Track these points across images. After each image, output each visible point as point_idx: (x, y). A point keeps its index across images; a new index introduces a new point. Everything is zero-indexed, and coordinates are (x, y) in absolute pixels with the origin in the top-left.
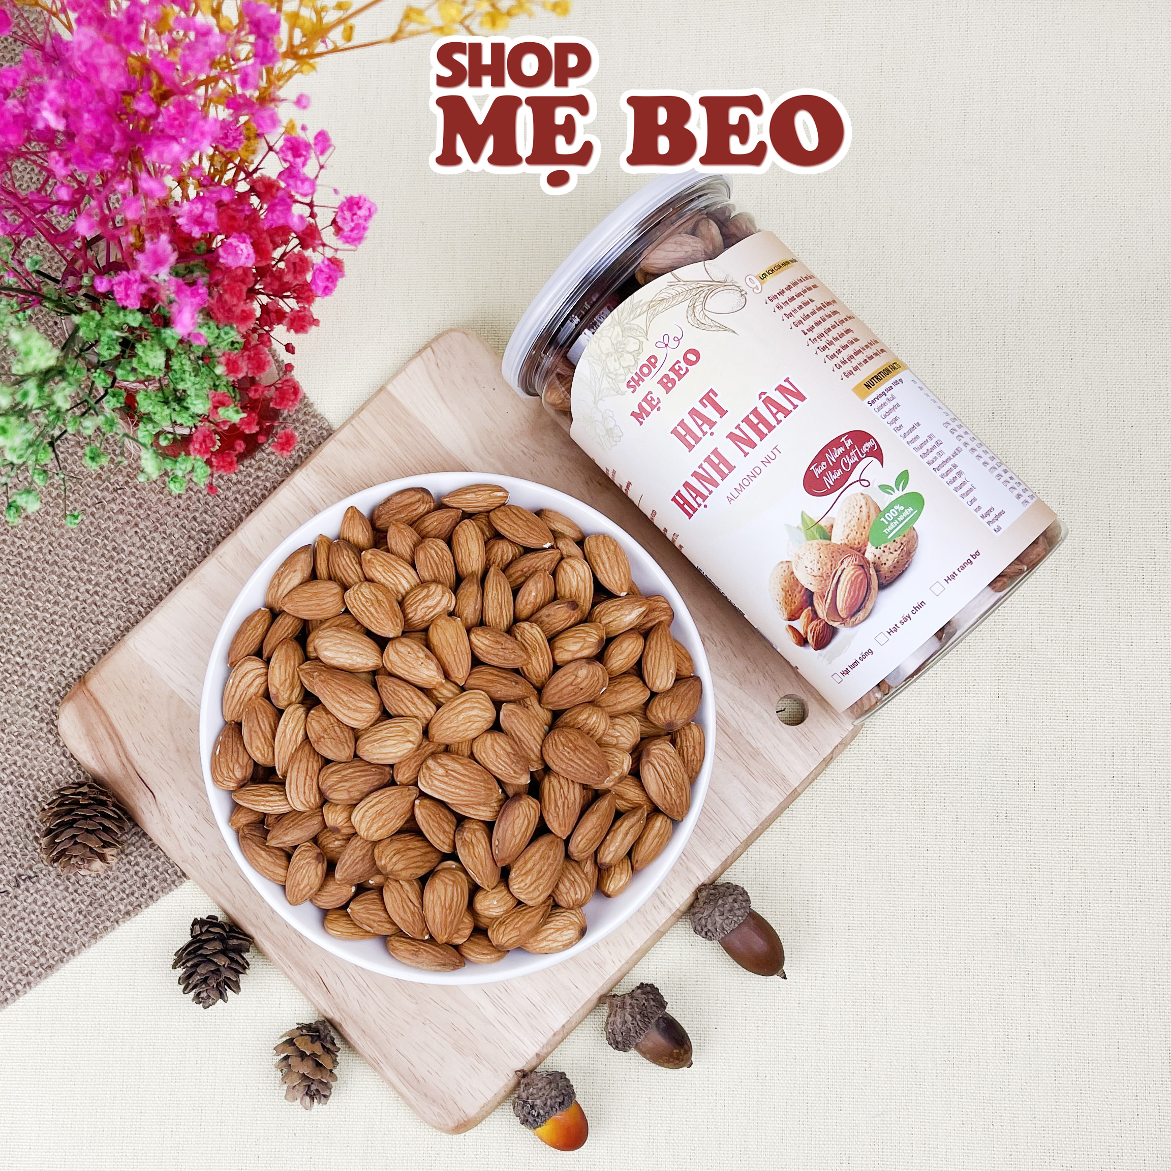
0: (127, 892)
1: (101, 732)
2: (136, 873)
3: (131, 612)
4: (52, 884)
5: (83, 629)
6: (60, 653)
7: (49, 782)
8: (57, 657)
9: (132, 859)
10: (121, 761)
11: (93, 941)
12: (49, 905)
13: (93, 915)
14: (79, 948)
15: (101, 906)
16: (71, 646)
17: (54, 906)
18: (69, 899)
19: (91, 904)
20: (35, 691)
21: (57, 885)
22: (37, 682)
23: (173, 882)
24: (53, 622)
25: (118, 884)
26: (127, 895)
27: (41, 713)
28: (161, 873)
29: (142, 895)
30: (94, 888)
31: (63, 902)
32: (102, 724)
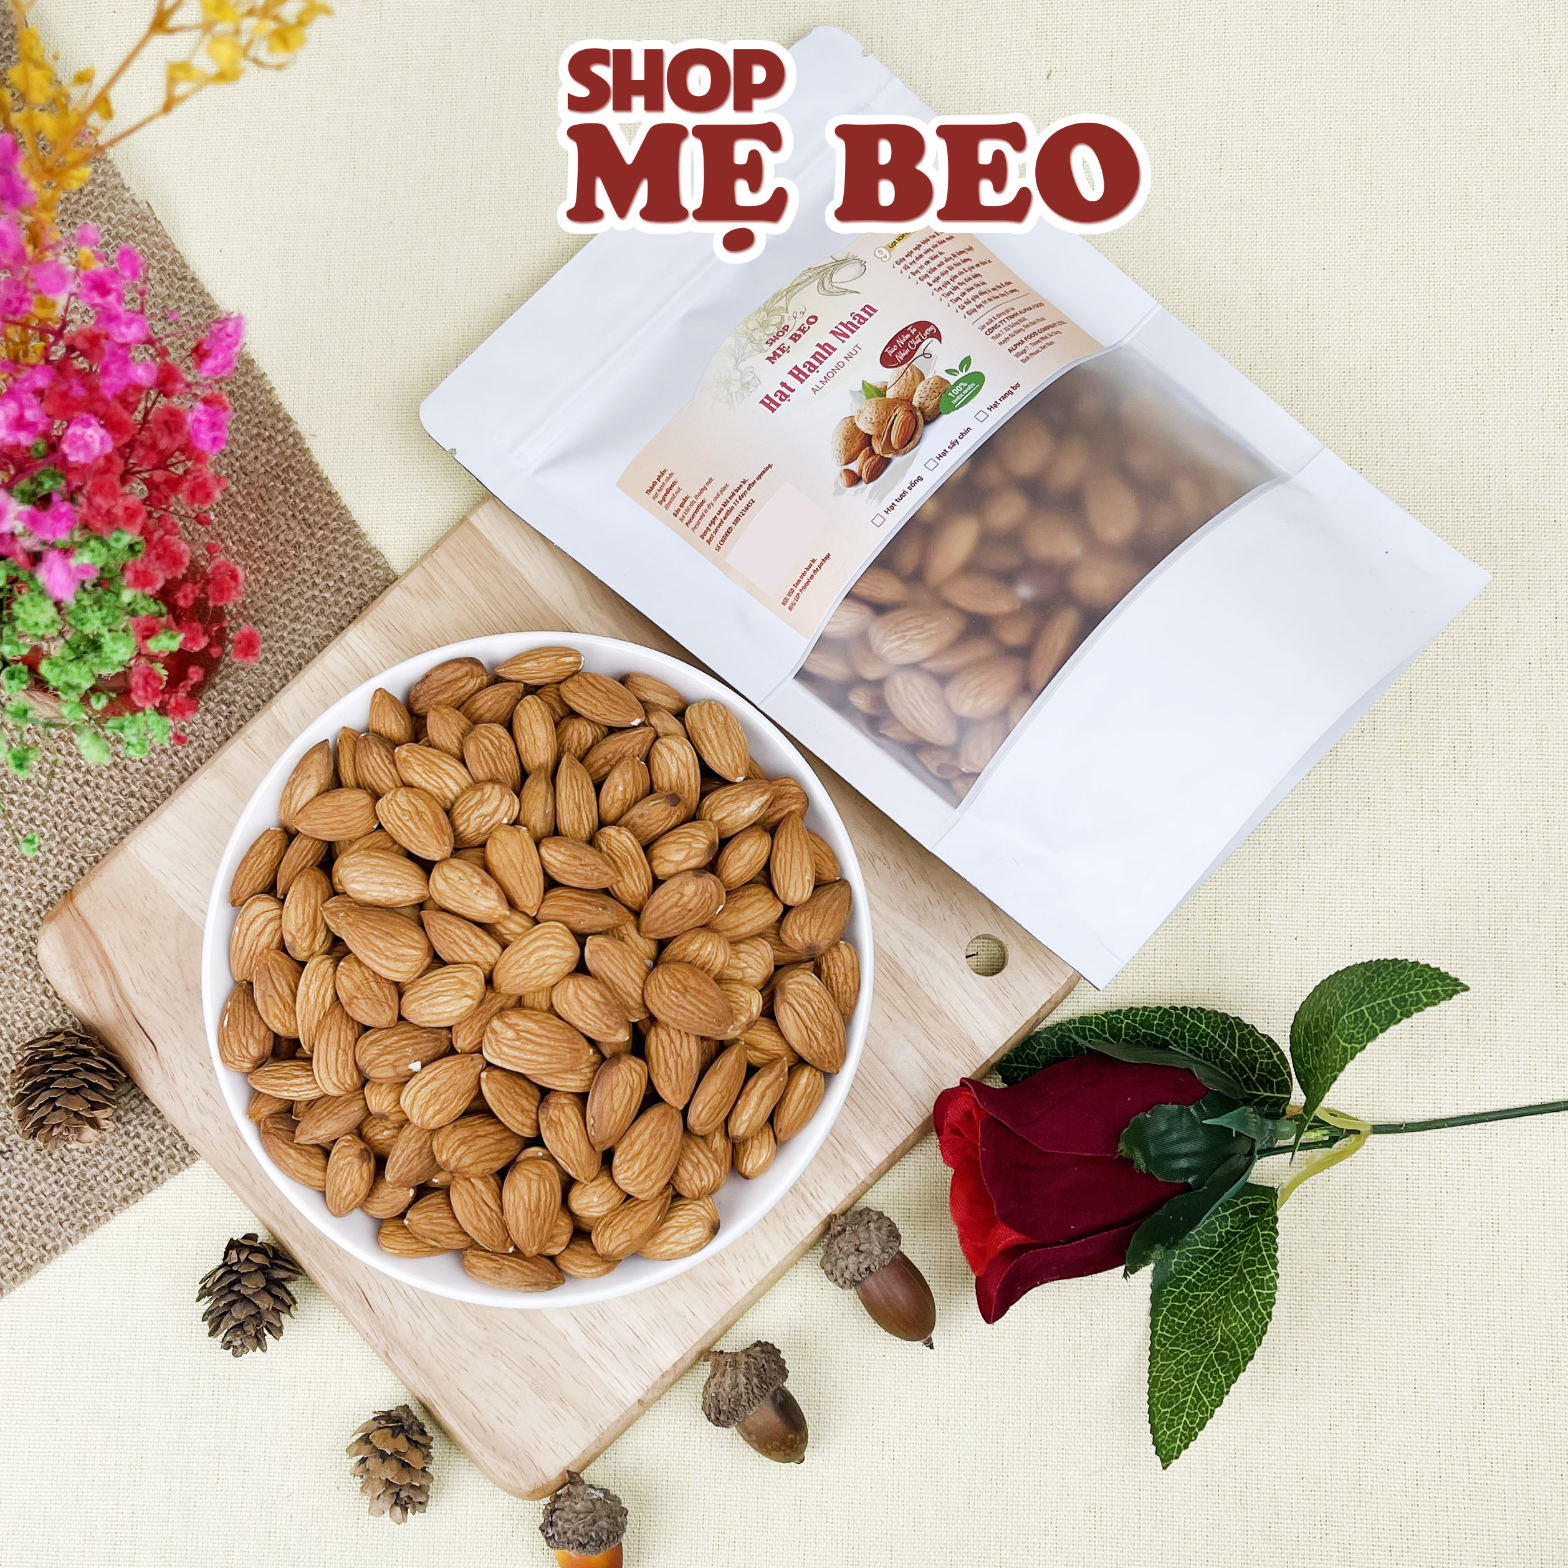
0: (124, 1172)
1: (91, 963)
2: (136, 1147)
3: (130, 808)
4: (30, 1161)
5: (70, 830)
6: (41, 861)
7: (26, 1028)
8: (37, 867)
9: (131, 1129)
10: (114, 1001)
11: (81, 1235)
12: (26, 1188)
13: (82, 1201)
14: (65, 1246)
15: (91, 1189)
16: (55, 852)
17: (32, 1189)
18: (51, 1180)
19: (78, 1187)
20: (9, 910)
21: (36, 1162)
22: (10, 899)
23: (183, 1159)
24: (32, 820)
25: (112, 1162)
26: (125, 1176)
27: (16, 939)
28: (168, 1148)
29: (143, 1176)
30: (82, 1167)
31: (43, 1184)
32: (93, 952)
